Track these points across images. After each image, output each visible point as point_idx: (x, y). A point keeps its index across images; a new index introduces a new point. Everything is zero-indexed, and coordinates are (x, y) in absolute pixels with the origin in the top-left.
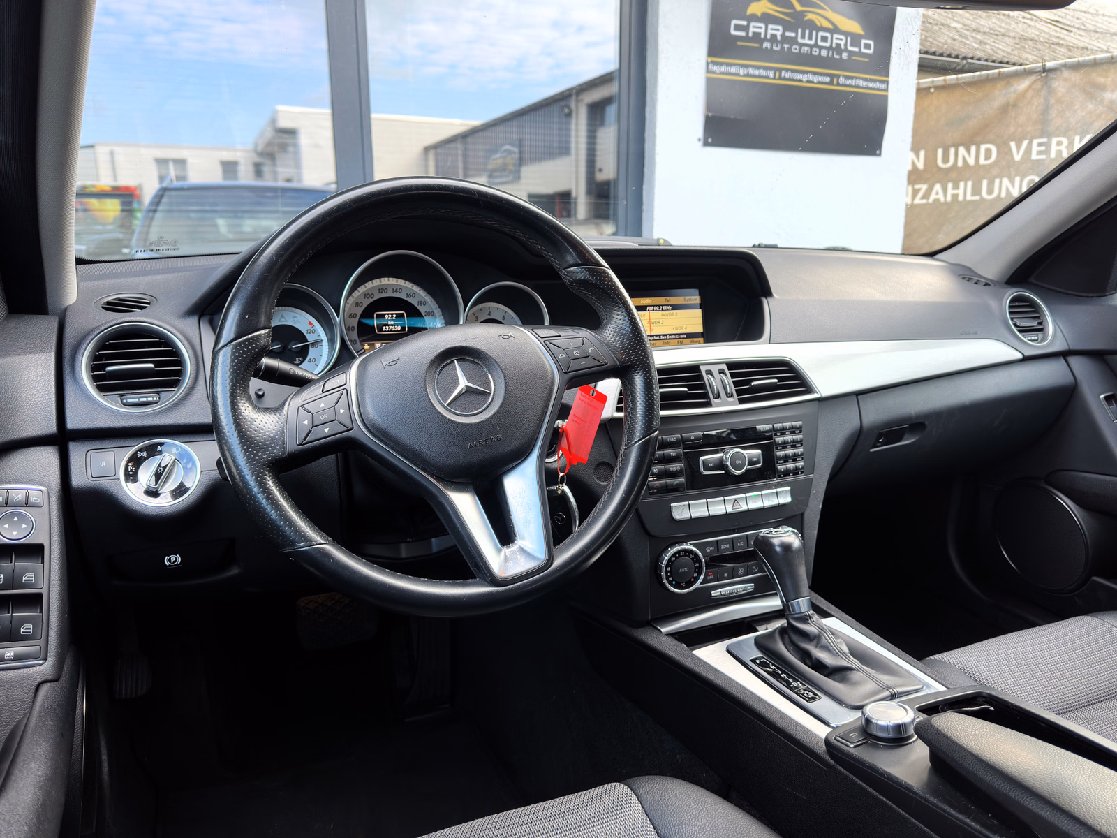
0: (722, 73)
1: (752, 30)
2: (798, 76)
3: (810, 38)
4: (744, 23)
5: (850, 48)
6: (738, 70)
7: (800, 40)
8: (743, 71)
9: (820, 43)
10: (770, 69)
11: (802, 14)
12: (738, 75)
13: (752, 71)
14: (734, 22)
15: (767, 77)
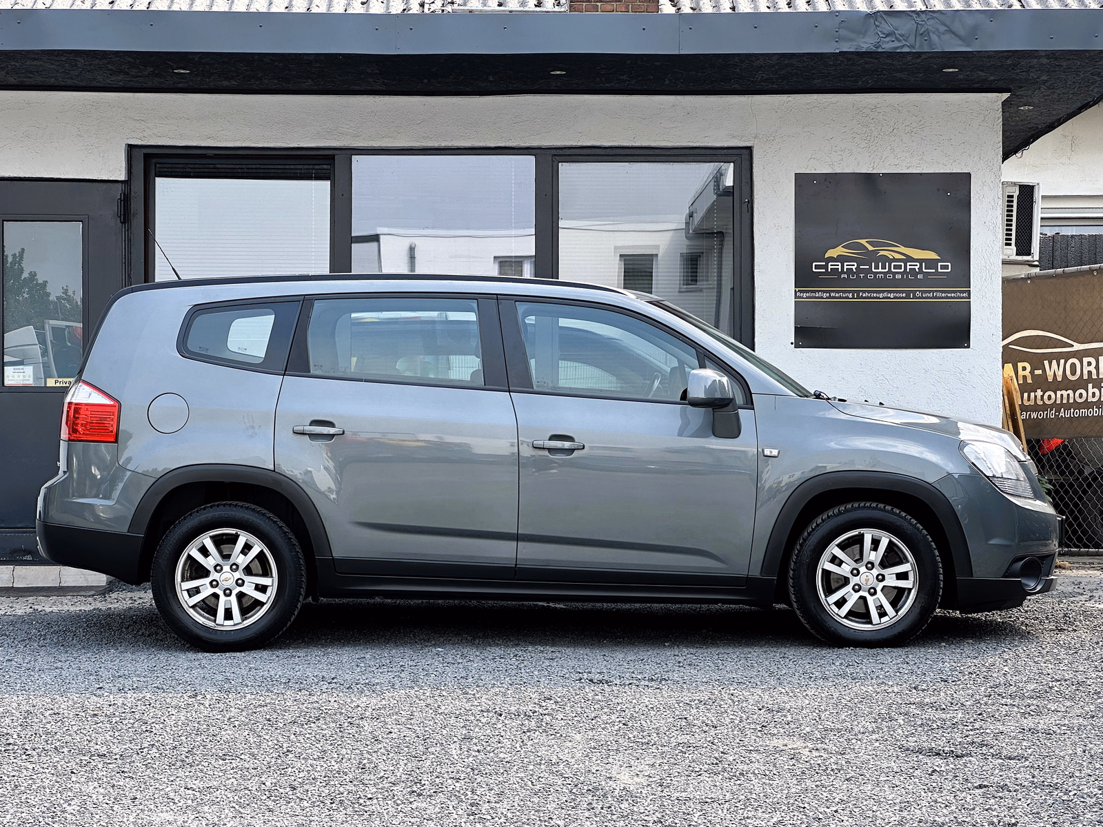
0: (807, 298)
1: (830, 267)
2: (875, 295)
3: (884, 267)
4: (824, 263)
5: (924, 270)
6: (822, 295)
7: (874, 270)
8: (825, 295)
9: (893, 270)
10: (849, 292)
11: (876, 252)
12: (822, 298)
13: (833, 294)
14: (814, 264)
15: (848, 298)
